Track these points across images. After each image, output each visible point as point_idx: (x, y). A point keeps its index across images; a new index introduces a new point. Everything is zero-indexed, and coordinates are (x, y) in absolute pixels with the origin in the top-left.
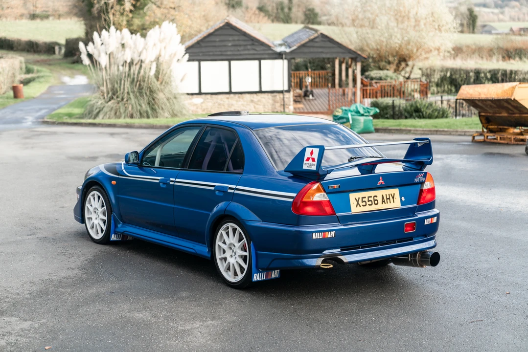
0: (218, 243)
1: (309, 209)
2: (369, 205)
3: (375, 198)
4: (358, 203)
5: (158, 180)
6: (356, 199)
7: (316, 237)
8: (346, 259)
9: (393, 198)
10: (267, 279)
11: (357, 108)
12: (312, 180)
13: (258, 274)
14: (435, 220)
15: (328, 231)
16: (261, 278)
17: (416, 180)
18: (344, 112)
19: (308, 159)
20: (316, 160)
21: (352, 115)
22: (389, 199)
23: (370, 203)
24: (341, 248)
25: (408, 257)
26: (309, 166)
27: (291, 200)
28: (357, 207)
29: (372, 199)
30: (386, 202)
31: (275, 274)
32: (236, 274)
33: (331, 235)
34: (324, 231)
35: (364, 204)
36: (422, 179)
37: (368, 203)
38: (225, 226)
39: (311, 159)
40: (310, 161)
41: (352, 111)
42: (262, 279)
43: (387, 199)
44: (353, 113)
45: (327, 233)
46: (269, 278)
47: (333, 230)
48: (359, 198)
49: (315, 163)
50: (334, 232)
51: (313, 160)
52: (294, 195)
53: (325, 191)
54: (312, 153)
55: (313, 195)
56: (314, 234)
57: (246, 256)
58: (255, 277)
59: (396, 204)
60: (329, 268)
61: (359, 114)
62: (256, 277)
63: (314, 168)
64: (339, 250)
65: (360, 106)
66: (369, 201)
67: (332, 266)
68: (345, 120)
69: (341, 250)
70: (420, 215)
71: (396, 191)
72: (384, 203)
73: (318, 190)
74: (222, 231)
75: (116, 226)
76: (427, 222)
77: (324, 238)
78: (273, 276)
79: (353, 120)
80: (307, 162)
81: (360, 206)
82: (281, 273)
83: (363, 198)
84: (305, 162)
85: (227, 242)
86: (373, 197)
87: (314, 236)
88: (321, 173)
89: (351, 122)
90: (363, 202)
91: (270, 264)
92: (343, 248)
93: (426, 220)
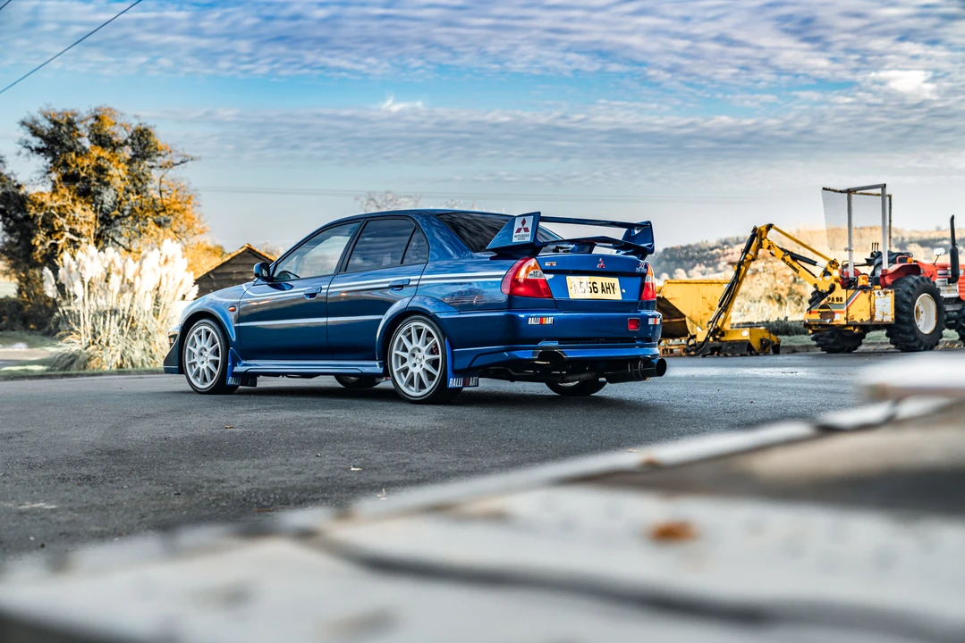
0: (395, 352)
1: (522, 290)
2: (588, 292)
3: (595, 285)
5: (303, 291)
6: (573, 283)
7: (533, 323)
8: (565, 354)
9: (613, 288)
12: (524, 255)
13: (455, 379)
14: (658, 321)
15: (546, 317)
16: (458, 385)
17: (638, 270)
19: (519, 230)
20: (530, 229)
22: (609, 288)
24: (559, 339)
26: (521, 238)
27: (501, 279)
28: (575, 292)
29: (591, 285)
30: (606, 292)
31: (473, 381)
32: (422, 386)
33: (549, 321)
34: (542, 317)
36: (643, 270)
38: (405, 328)
39: (523, 230)
40: (522, 232)
43: (607, 288)
45: (545, 319)
46: (467, 385)
47: (551, 316)
48: (577, 283)
49: (530, 233)
50: (552, 319)
51: (526, 230)
52: (504, 273)
53: (541, 268)
54: (524, 222)
55: (527, 271)
56: (530, 319)
57: (437, 360)
58: (450, 383)
59: (617, 295)
62: (453, 383)
63: (528, 239)
67: (548, 362)
69: (560, 343)
70: (644, 312)
71: (615, 281)
72: (603, 292)
74: (401, 336)
75: (234, 366)
76: (650, 322)
77: (541, 324)
78: (471, 384)
80: (518, 234)
81: (579, 292)
83: (581, 283)
84: (514, 234)
85: (410, 347)
86: (592, 283)
87: (530, 322)
88: (537, 245)
90: (581, 287)
91: (472, 362)
92: (561, 340)
93: (649, 319)
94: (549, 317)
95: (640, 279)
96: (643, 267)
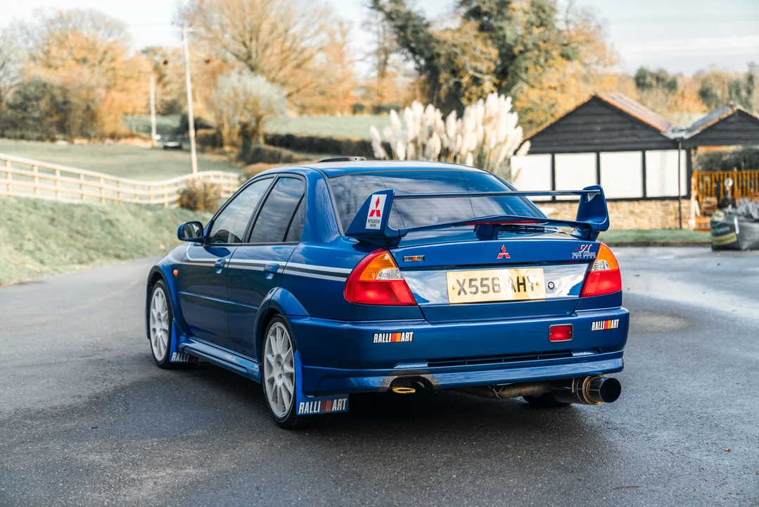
0: (267, 356)
1: (371, 295)
2: (483, 292)
3: (496, 282)
4: (462, 289)
5: (214, 262)
6: (458, 281)
7: (380, 340)
8: (438, 379)
9: (532, 283)
10: (323, 412)
11: (747, 209)
12: (379, 247)
13: (308, 403)
14: (614, 324)
15: (401, 331)
16: (313, 410)
17: (576, 255)
18: (728, 215)
19: (372, 213)
20: (381, 213)
21: (739, 221)
22: (523, 284)
23: (485, 289)
24: (429, 360)
25: (571, 387)
26: (373, 223)
27: (344, 280)
28: (459, 294)
29: (489, 283)
30: (517, 290)
31: (339, 405)
32: (283, 404)
33: (406, 337)
34: (394, 332)
36: (588, 254)
37: (480, 289)
38: (272, 328)
39: (375, 213)
40: (375, 216)
41: (739, 215)
42: (315, 411)
43: (519, 284)
44: (742, 218)
45: (398, 335)
46: (327, 410)
47: (409, 331)
48: (464, 280)
49: (380, 218)
50: (412, 333)
51: (378, 212)
53: (397, 265)
54: (377, 203)
55: (376, 271)
56: (376, 335)
57: (292, 374)
58: (300, 408)
59: (537, 293)
60: (407, 394)
61: (750, 220)
62: (304, 408)
63: (378, 227)
64: (426, 365)
65: (753, 206)
66: (482, 285)
67: (413, 391)
68: (728, 229)
69: (429, 365)
70: (582, 315)
71: (537, 272)
73: (387, 264)
74: (270, 337)
75: (178, 341)
76: (596, 326)
77: (393, 343)
78: (334, 408)
79: (741, 228)
80: (371, 218)
81: (466, 293)
82: (351, 403)
83: (471, 280)
84: (369, 218)
85: (275, 352)
86: (490, 279)
87: (376, 338)
88: (388, 234)
89: (737, 232)
90: (471, 286)
91: (319, 385)
92: (433, 362)
93: (594, 323)
94: (406, 331)
95: (585, 266)
96: (586, 250)
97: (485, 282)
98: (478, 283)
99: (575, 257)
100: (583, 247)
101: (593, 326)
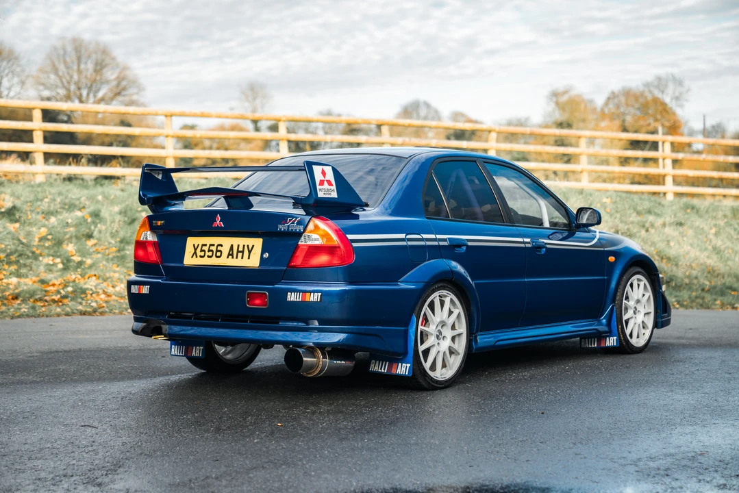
2: (208, 257)
3: (219, 248)
4: (195, 253)
6: (194, 245)
7: (134, 291)
8: (167, 329)
9: (250, 252)
14: (314, 297)
22: (243, 252)
23: (210, 254)
33: (145, 290)
35: (202, 254)
36: (296, 227)
37: (207, 254)
43: (238, 252)
45: (142, 287)
47: (147, 284)
48: (198, 245)
50: (149, 286)
53: (150, 228)
66: (209, 251)
71: (257, 243)
72: (230, 257)
81: (197, 257)
83: (202, 245)
86: (216, 245)
93: (289, 293)
96: (293, 223)
97: (212, 248)
98: (206, 248)
99: (281, 229)
100: (290, 220)
101: (289, 297)
